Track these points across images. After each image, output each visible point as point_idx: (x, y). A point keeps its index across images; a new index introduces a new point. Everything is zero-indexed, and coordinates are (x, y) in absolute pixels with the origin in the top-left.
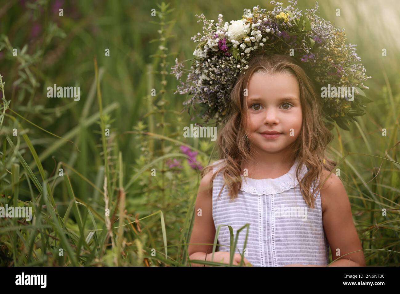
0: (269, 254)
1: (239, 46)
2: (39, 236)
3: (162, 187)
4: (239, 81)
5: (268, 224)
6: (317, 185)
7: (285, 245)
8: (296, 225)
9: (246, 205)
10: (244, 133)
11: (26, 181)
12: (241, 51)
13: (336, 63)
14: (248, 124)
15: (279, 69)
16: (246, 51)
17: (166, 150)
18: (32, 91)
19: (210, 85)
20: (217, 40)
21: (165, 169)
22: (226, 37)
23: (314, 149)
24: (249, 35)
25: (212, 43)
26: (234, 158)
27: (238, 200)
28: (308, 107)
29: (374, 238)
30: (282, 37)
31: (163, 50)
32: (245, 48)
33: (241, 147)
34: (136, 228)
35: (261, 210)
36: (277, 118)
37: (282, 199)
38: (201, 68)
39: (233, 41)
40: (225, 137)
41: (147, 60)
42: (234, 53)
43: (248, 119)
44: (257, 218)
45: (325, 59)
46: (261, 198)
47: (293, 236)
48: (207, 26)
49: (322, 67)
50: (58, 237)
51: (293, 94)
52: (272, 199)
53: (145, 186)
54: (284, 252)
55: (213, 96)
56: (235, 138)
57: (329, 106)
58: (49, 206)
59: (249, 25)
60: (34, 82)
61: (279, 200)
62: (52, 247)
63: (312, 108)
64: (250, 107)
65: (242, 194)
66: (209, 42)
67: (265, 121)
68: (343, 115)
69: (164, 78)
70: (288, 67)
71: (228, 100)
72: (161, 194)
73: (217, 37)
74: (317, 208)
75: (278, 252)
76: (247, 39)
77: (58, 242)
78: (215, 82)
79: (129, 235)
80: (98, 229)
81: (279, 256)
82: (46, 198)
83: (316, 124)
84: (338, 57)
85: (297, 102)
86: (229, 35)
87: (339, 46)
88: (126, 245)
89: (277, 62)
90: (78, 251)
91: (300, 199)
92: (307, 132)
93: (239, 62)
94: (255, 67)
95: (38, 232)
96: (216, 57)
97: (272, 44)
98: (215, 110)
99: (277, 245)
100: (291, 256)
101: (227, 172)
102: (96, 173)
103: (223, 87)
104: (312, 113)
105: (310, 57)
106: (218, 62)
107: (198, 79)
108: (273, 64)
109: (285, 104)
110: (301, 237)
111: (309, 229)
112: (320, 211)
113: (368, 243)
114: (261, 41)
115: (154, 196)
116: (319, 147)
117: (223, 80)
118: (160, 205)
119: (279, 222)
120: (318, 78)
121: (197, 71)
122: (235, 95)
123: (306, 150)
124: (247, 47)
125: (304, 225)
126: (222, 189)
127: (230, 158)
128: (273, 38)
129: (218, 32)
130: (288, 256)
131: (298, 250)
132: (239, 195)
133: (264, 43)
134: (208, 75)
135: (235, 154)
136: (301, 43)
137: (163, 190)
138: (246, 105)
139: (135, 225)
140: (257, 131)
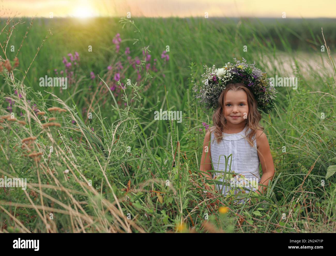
0: (234, 165)
1: (221, 80)
2: (145, 162)
3: (195, 140)
4: (222, 94)
5: (234, 153)
6: (255, 138)
7: (240, 161)
8: (245, 153)
9: (224, 145)
10: (224, 116)
11: (138, 139)
12: (223, 81)
13: (263, 87)
14: (225, 113)
15: (239, 89)
16: (224, 82)
17: (196, 124)
18: (139, 101)
19: (209, 95)
20: (212, 77)
21: (196, 133)
22: (216, 75)
23: (254, 123)
24: (226, 75)
25: (210, 78)
26: (219, 127)
27: (221, 143)
28: (251, 105)
29: (285, 158)
30: (240, 75)
31: (193, 82)
32: (224, 80)
33: (222, 122)
34: (185, 158)
35: (231, 147)
36: (238, 110)
37: (240, 142)
38: (205, 88)
39: (219, 77)
40: (216, 118)
41: (187, 87)
42: (220, 82)
43: (225, 110)
44: (229, 150)
45: (258, 85)
46: (231, 142)
47: (244, 158)
48: (208, 70)
49: (257, 88)
50: (152, 162)
51: (245, 100)
52: (235, 142)
53: (188, 140)
54: (240, 165)
55: (211, 100)
56: (220, 118)
57: (260, 104)
58: (148, 149)
59: (226, 70)
60: (140, 97)
61: (238, 142)
62: (150, 167)
63: (253, 106)
64: (226, 105)
65: (223, 140)
66: (209, 77)
67: (232, 112)
68: (266, 108)
69: (194, 94)
70: (242, 89)
71: (217, 102)
72: (194, 143)
73: (212, 75)
74: (255, 146)
75: (237, 165)
76: (225, 77)
77: (153, 165)
78: (211, 94)
79: (182, 161)
80: (169, 159)
81: (238, 166)
82: (147, 146)
83: (254, 112)
84: (264, 84)
85: (247, 103)
86: (217, 75)
87: (264, 79)
88: (181, 165)
89: (238, 86)
90: (161, 168)
91: (247, 144)
92: (251, 116)
93: (222, 86)
94: (229, 88)
95: (144, 160)
96: (212, 83)
97: (236, 79)
98: (212, 105)
99: (237, 161)
100: (243, 166)
101: (216, 132)
102: (167, 135)
103: (215, 96)
104: (253, 108)
105: (252, 84)
106: (213, 86)
107: (204, 93)
108: (236, 87)
109: (241, 104)
110: (247, 158)
111: (251, 155)
112: (256, 147)
113: (283, 160)
114: (231, 77)
115: (191, 144)
116: (256, 122)
117: (215, 94)
118: (194, 148)
119: (238, 152)
120: (255, 92)
121: (204, 90)
122: (220, 100)
123: (250, 123)
124: (225, 79)
125: (249, 153)
126: (214, 138)
127: (217, 126)
128: (236, 76)
129: (213, 73)
130: (242, 166)
131: (246, 163)
132: (221, 141)
133: (232, 78)
134: (209, 91)
135: (219, 124)
136: (248, 79)
137: (195, 142)
138: (224, 104)
139: (184, 156)
140: (229, 115)
